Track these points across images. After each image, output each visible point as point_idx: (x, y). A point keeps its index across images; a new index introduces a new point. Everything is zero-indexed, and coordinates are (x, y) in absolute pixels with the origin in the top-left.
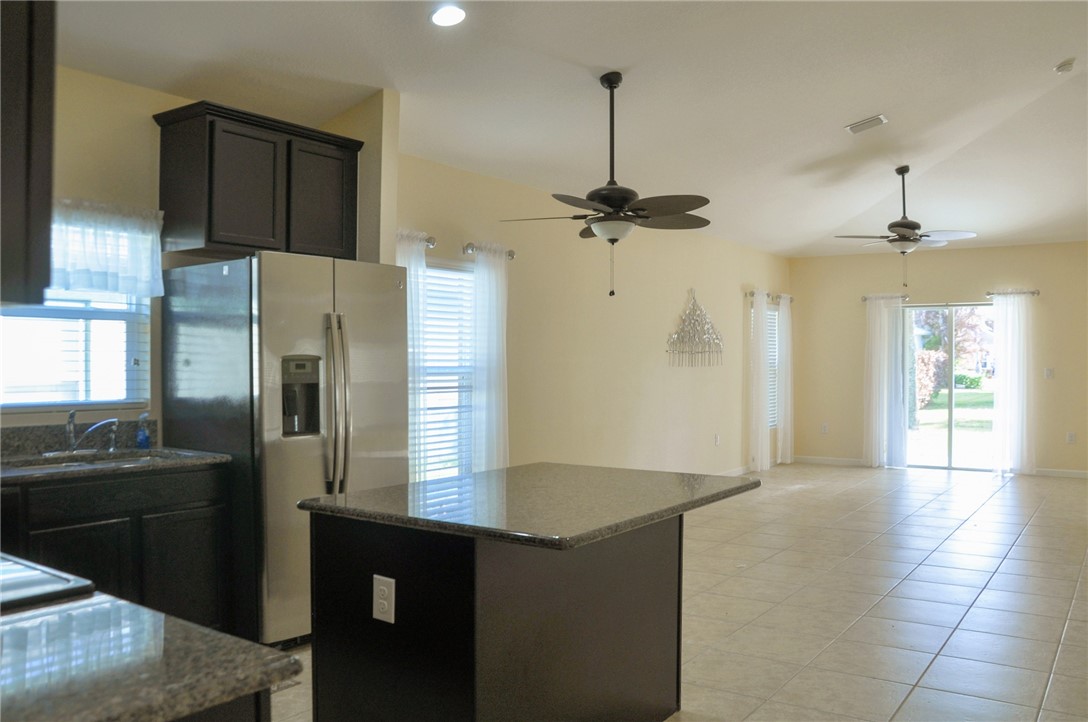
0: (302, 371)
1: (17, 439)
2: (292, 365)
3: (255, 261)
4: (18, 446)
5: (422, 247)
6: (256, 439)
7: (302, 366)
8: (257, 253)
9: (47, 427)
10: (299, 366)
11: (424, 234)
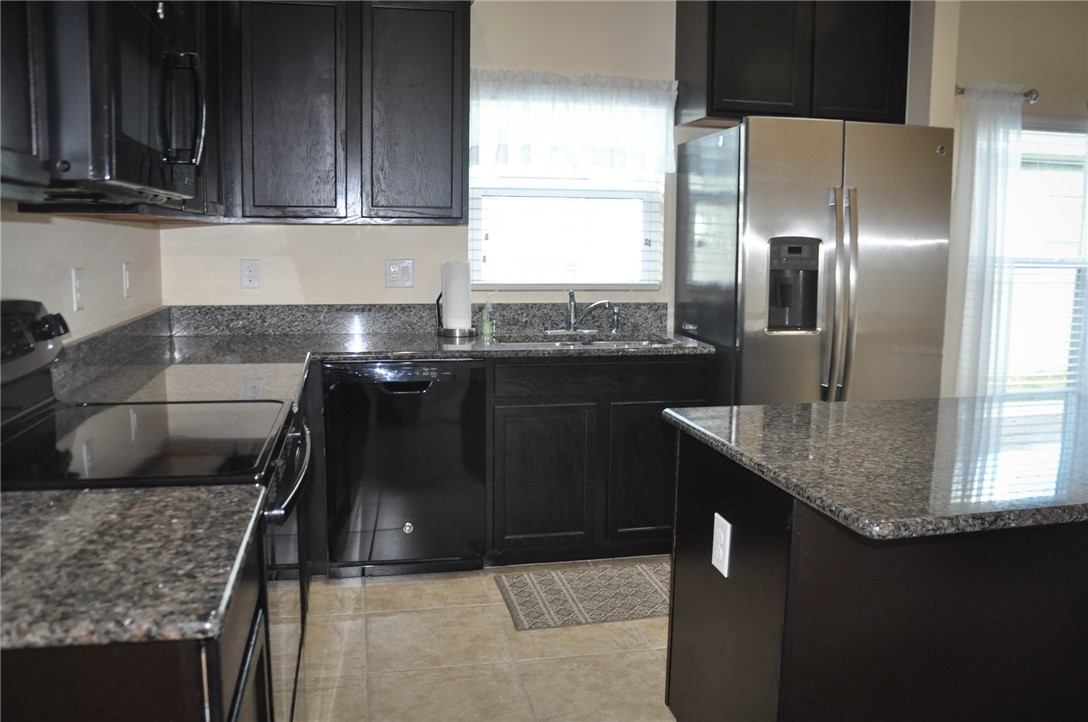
0: (797, 255)
1: (525, 315)
2: (785, 249)
3: (743, 128)
4: (526, 322)
5: (1018, 103)
6: (738, 329)
7: (798, 250)
8: (744, 118)
9: (554, 304)
10: (792, 250)
11: (1021, 87)
